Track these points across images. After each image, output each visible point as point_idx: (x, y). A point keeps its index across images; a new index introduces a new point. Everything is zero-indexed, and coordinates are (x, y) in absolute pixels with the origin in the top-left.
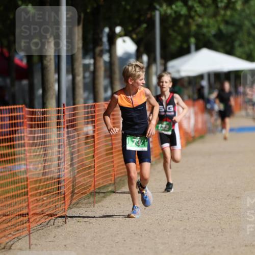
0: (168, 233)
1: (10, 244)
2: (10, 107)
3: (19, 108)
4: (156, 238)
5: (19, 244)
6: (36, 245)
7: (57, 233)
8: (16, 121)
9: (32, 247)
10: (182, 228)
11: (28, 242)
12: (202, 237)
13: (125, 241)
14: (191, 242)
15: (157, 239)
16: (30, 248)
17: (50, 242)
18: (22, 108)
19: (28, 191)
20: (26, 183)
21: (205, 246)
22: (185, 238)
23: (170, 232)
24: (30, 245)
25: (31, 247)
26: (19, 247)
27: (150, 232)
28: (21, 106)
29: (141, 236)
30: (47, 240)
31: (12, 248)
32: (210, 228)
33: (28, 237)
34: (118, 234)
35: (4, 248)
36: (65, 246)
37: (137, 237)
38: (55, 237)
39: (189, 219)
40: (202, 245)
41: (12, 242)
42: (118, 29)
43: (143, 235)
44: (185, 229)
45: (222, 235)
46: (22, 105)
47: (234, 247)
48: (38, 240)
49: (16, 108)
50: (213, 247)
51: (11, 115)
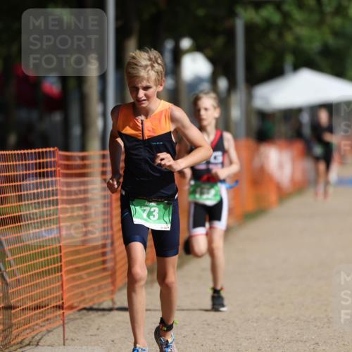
0: (255, 325)
1: (37, 338)
2: (37, 150)
3: (50, 151)
4: (238, 330)
5: (49, 339)
6: (72, 340)
7: (102, 324)
8: (45, 170)
9: (67, 342)
10: (273, 318)
11: (62, 336)
12: (301, 329)
13: (195, 334)
14: (285, 336)
15: (239, 332)
16: (64, 345)
17: (92, 335)
18: (54, 152)
19: (61, 265)
20: (59, 255)
21: (305, 341)
22: (277, 331)
23: (257, 322)
24: (64, 340)
25: (66, 344)
26: (48, 343)
27: (229, 322)
28: (52, 149)
29: (218, 328)
30: (89, 333)
31: (40, 344)
32: (312, 317)
33: (61, 329)
34: (185, 325)
35: (29, 345)
36: (113, 341)
37: (211, 330)
38: (98, 329)
39: (283, 304)
40: (301, 341)
41: (39, 337)
42: (186, 43)
43: (220, 327)
44: (278, 318)
45: (329, 327)
46: (54, 147)
47: (346, 343)
48: (75, 333)
49: (46, 152)
50: (317, 344)
51: (38, 161)
